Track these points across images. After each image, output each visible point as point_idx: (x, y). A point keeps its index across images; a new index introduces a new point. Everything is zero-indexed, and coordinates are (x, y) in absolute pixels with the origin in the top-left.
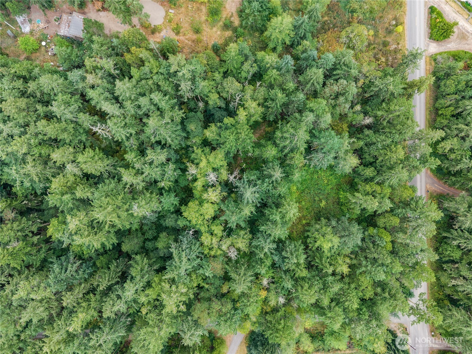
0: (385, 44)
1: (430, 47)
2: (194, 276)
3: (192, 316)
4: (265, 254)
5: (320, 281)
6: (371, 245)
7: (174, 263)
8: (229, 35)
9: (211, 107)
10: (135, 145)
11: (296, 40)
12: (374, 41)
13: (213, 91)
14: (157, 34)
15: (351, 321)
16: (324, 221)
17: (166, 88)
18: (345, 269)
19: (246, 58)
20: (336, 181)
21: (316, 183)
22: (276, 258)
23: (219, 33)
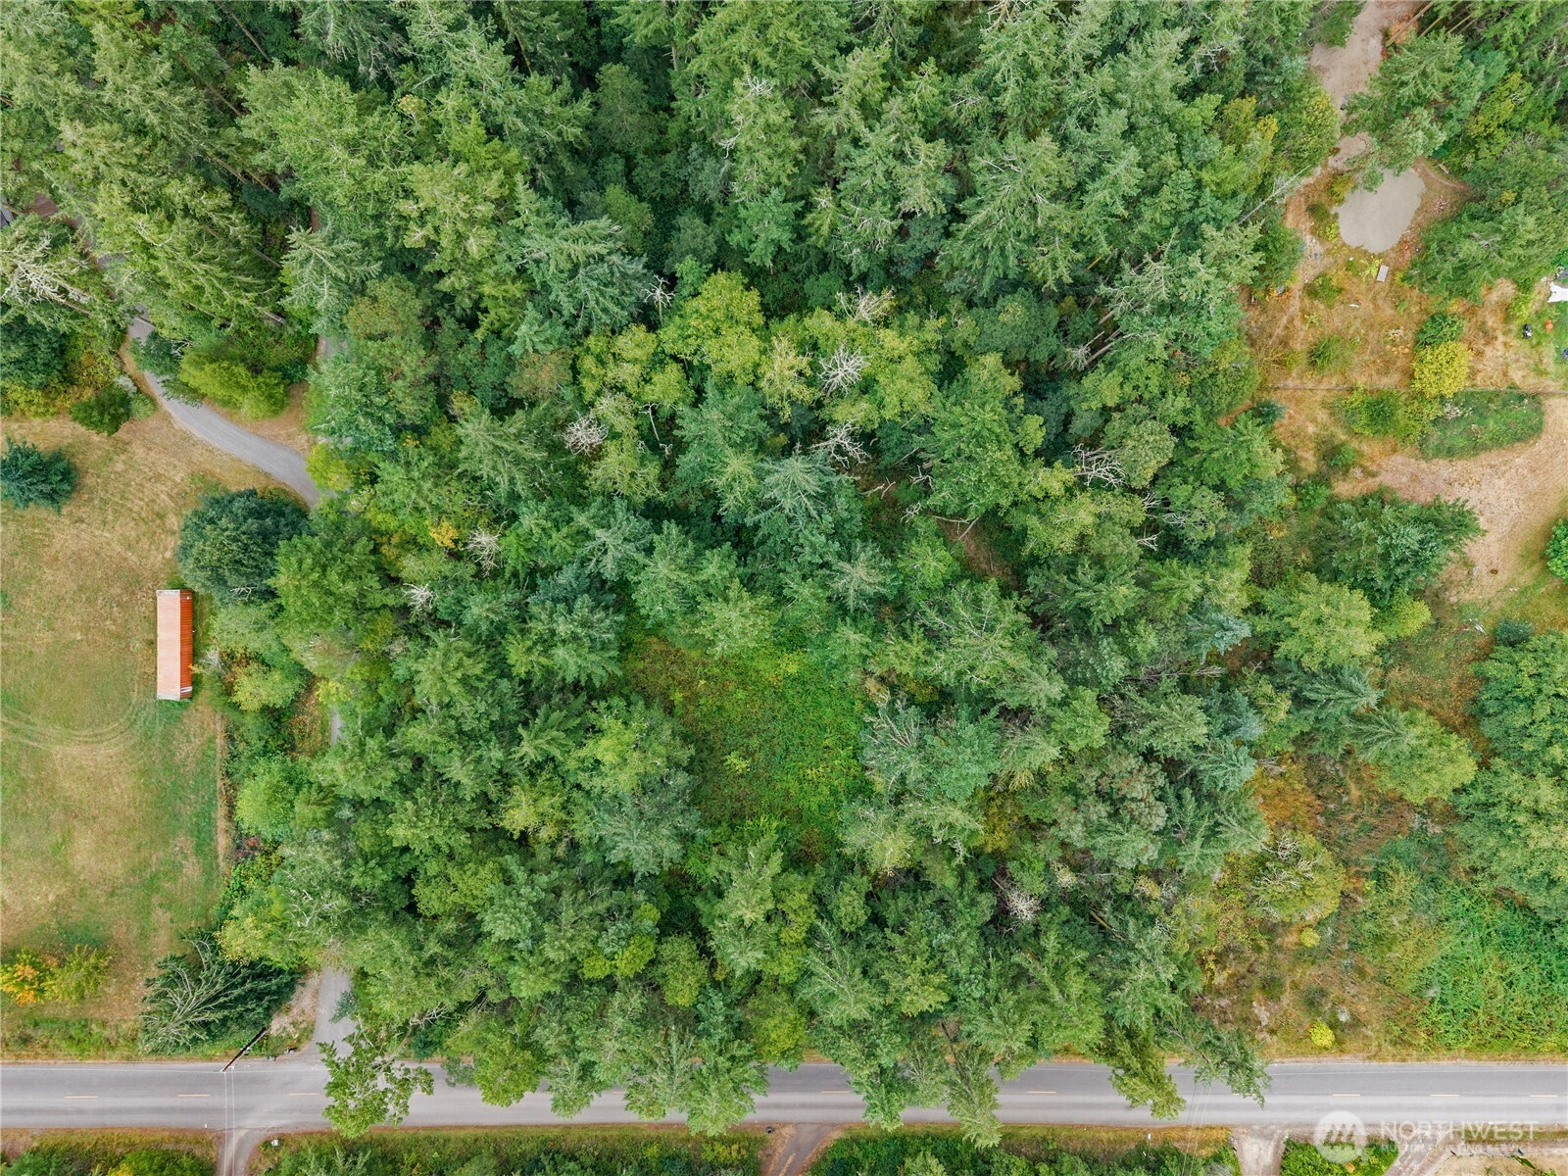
0: (1271, 987)
1: (1262, 1143)
2: (516, 290)
3: (380, 277)
4: (585, 535)
5: (485, 723)
6: (601, 907)
7: (564, 220)
8: (1303, 464)
9: (1070, 388)
10: (960, 111)
11: (1288, 677)
12: (1279, 948)
13: (1128, 388)
14: (1307, 224)
15: (343, 829)
16: (685, 754)
17: (1147, 215)
18: (519, 815)
19: (1235, 505)
20: (814, 807)
21: (806, 741)
22: (565, 577)
23: (1311, 429)
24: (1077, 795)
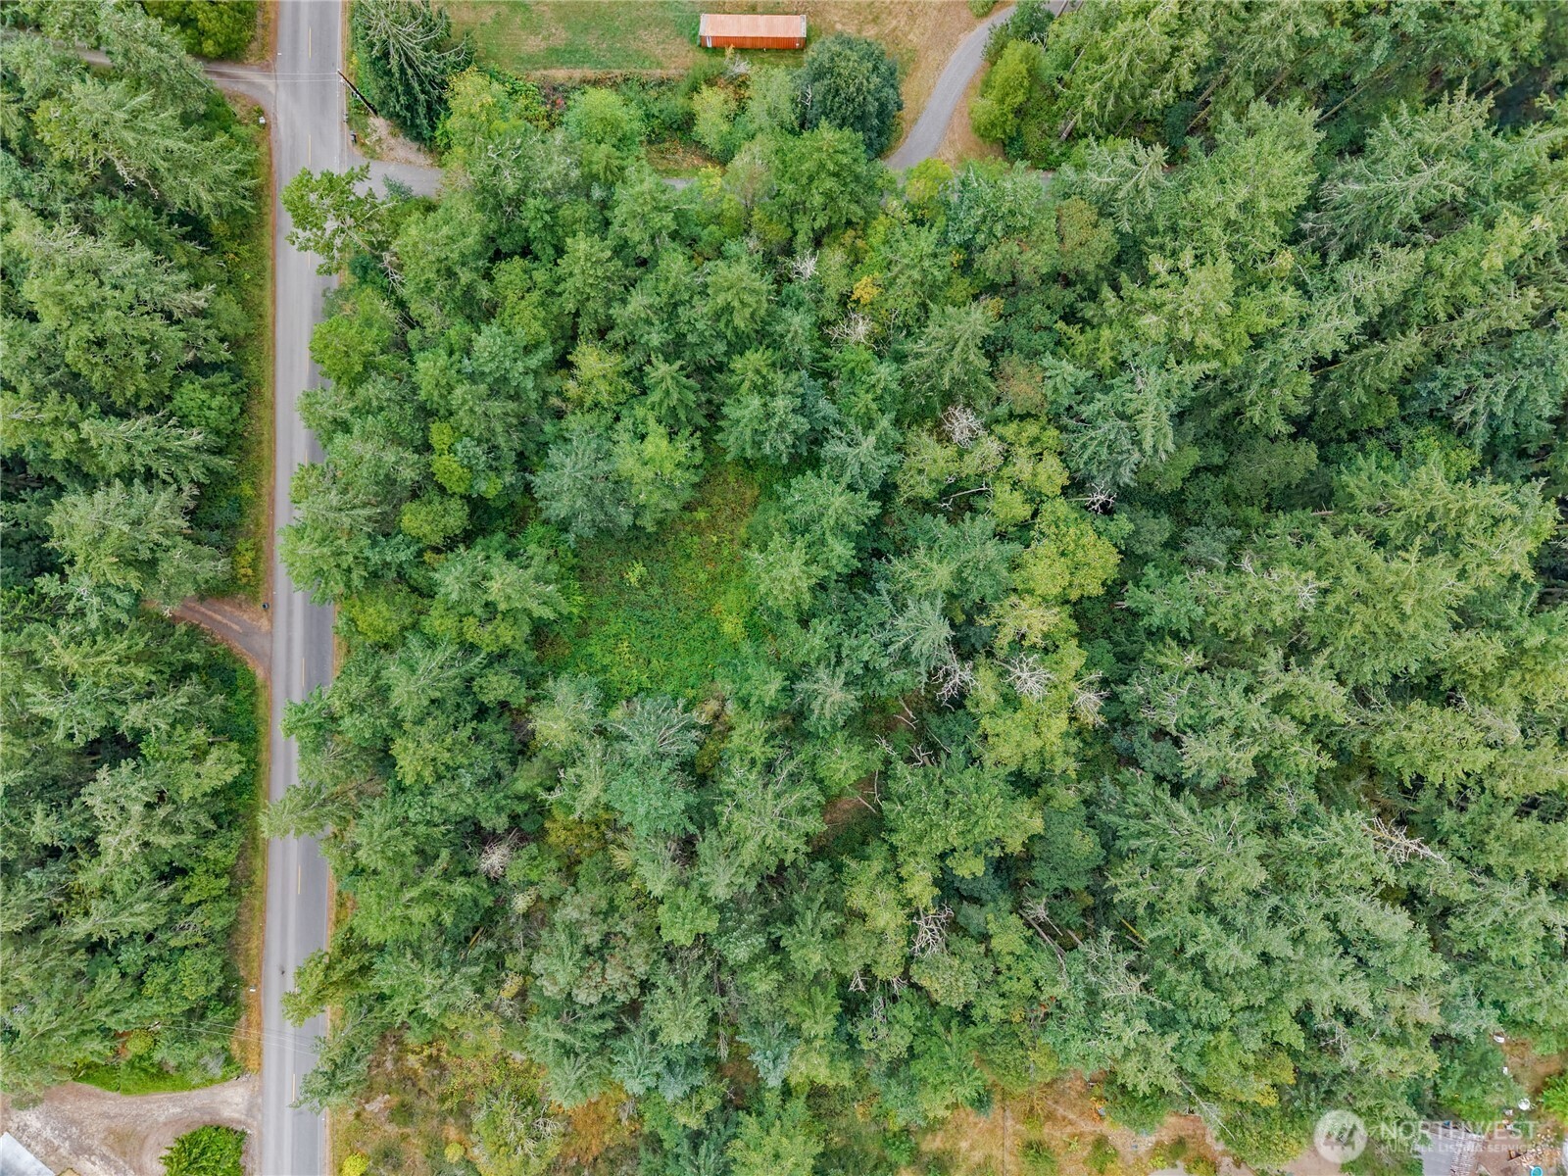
0: (403, 1113)
1: (243, 1107)
2: (1105, 361)
3: (1116, 231)
4: (869, 425)
5: (685, 328)
6: (501, 441)
7: (1173, 407)
8: (929, 1137)
9: (1005, 904)
10: (1280, 791)
11: (721, 1126)
12: (443, 1121)
13: (1009, 959)
14: (1166, 1136)
15: (582, 189)
16: (648, 523)
17: (1185, 977)
18: (590, 359)
19: (892, 1071)
20: (590, 650)
21: (656, 642)
22: (825, 407)
23: (964, 1145)
24: (607, 914)
